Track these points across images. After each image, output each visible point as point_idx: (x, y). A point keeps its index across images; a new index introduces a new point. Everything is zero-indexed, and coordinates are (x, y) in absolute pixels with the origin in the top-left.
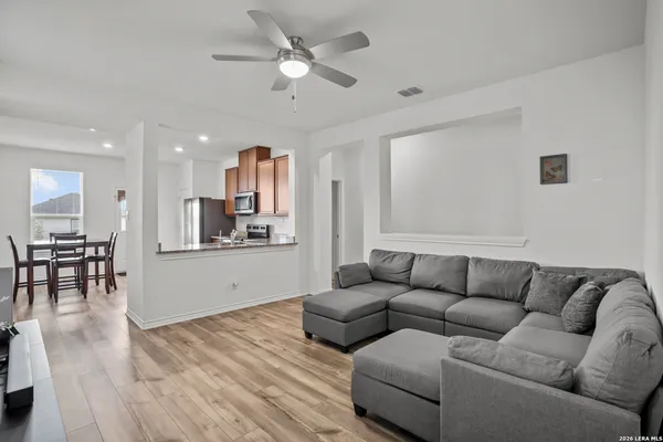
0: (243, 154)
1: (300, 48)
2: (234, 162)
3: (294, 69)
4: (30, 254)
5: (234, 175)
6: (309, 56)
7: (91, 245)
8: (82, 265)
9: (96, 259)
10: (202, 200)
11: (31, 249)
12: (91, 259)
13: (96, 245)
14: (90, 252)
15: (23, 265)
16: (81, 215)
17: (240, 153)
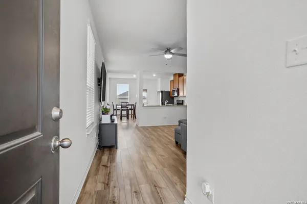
0: (175, 75)
1: (168, 50)
2: (172, 78)
3: (168, 56)
4: (116, 107)
5: (172, 82)
6: (171, 53)
7: (130, 105)
8: (128, 111)
9: (131, 109)
10: (162, 92)
11: (116, 105)
12: (130, 109)
13: (131, 105)
14: (130, 107)
15: (115, 110)
16: (128, 97)
17: (174, 75)
